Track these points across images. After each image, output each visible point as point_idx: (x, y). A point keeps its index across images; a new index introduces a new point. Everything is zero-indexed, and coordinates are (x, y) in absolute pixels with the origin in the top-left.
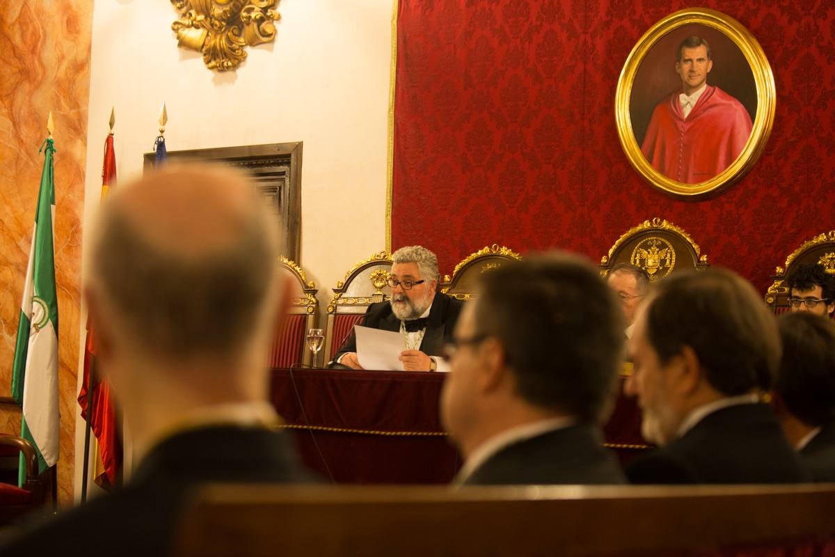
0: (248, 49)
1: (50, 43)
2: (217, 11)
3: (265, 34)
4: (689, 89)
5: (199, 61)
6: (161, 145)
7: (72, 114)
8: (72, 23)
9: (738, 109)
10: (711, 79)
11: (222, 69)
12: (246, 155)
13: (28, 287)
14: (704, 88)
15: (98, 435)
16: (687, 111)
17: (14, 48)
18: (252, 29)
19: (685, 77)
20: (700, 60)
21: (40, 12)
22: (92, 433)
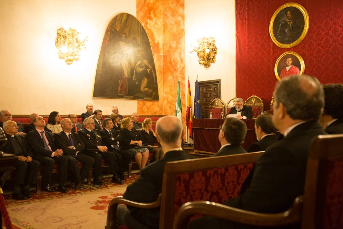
0: (211, 64)
1: (178, 64)
2: (205, 58)
3: (214, 61)
4: (288, 66)
5: (203, 66)
6: (197, 81)
7: (183, 76)
8: (182, 61)
9: (297, 69)
10: (292, 64)
11: (207, 67)
12: (211, 82)
13: (177, 105)
14: (291, 65)
15: (189, 129)
16: (288, 70)
17: (173, 65)
18: (211, 60)
19: (287, 64)
20: (290, 61)
21: (176, 59)
22: (188, 129)
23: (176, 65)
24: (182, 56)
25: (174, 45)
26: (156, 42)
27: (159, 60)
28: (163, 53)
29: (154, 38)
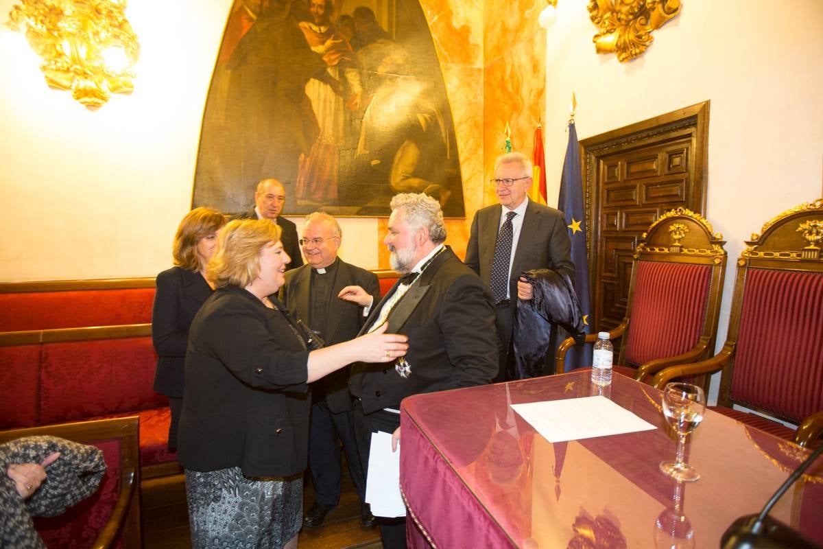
0: (656, 34)
1: (525, 83)
2: (627, 10)
3: (670, 12)
8: (536, 68)
11: (632, 58)
12: (655, 125)
17: (509, 94)
18: (657, 12)
21: (520, 66)
23: (517, 90)
24: (537, 49)
25: (512, 21)
26: (457, 24)
27: (469, 85)
28: (486, 59)
29: (451, 12)
